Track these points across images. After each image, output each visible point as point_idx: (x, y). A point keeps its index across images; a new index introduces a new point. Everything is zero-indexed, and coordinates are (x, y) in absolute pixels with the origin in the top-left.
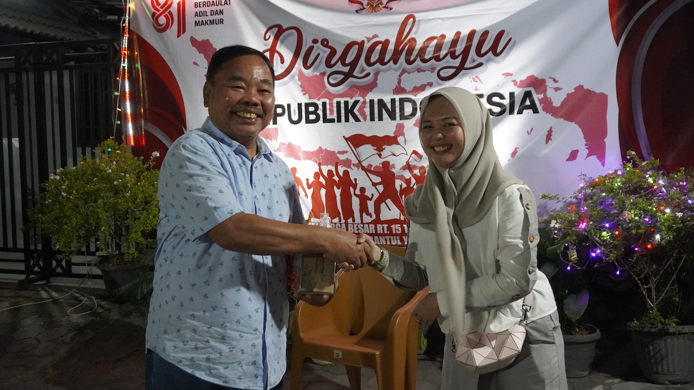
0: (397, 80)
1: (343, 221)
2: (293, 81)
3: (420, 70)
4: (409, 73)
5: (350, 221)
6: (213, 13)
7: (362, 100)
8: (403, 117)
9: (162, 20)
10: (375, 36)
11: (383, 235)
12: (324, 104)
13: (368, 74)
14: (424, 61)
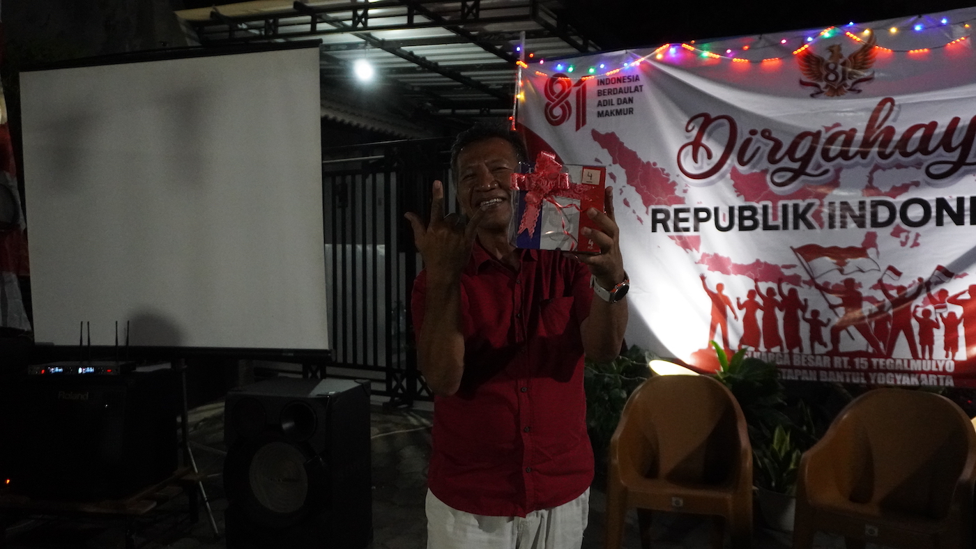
0: (868, 179)
1: (786, 351)
2: (723, 180)
3: (899, 166)
4: (884, 169)
5: (796, 351)
6: (620, 102)
7: (817, 202)
8: (875, 223)
9: (558, 112)
10: (837, 125)
11: (842, 370)
12: (765, 208)
13: (826, 172)
14: (905, 154)
